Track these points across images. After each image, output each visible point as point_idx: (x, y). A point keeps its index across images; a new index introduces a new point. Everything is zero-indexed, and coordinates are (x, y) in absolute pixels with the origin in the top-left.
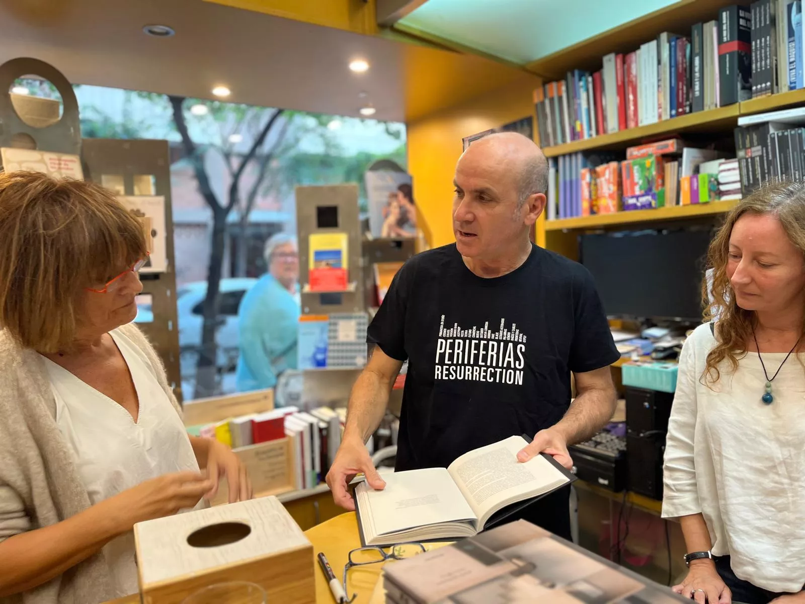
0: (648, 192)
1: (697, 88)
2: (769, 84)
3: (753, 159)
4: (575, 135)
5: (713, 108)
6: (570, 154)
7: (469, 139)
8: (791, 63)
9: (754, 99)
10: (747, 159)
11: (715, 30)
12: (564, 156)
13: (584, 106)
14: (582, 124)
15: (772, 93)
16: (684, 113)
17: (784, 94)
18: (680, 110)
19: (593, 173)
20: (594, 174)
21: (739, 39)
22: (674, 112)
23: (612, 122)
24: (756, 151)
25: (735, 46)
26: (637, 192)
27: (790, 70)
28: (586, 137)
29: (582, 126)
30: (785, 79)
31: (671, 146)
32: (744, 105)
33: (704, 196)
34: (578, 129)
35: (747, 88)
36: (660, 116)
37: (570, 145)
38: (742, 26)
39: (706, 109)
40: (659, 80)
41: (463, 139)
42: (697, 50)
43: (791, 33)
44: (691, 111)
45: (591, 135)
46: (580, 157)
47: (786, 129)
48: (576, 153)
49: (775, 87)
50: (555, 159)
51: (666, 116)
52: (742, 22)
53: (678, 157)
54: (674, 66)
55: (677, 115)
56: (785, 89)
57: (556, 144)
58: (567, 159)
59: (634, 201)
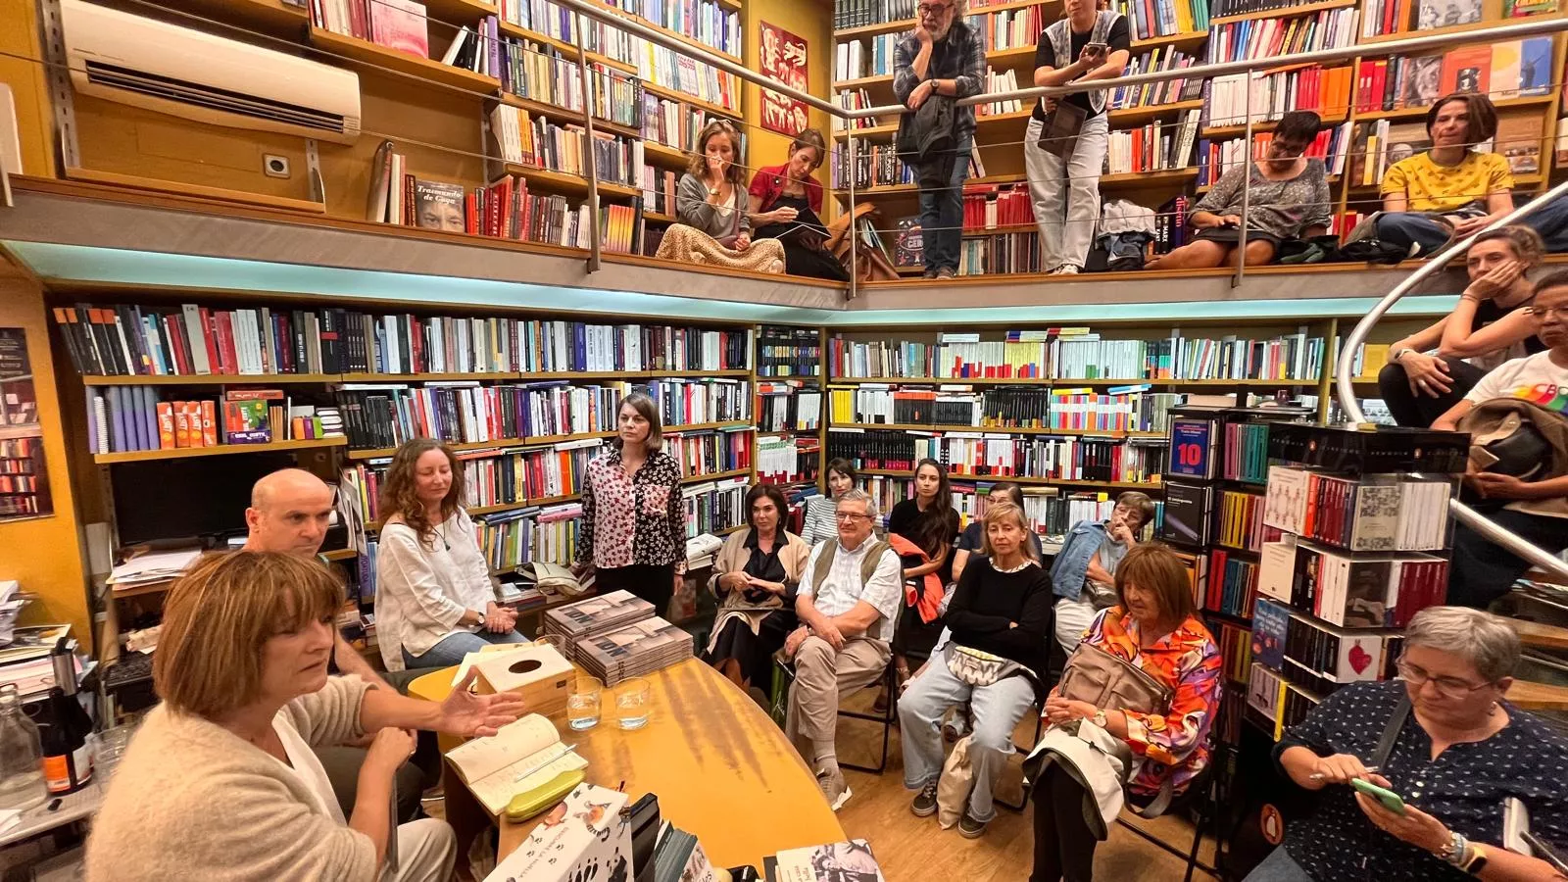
0: (259, 429)
1: (302, 356)
2: (362, 367)
3: (354, 411)
4: (140, 368)
5: (316, 374)
6: (131, 387)
8: (378, 357)
9: (352, 374)
10: (349, 411)
11: (316, 319)
12: (120, 387)
13: (155, 341)
14: (153, 357)
15: (364, 373)
16: (290, 372)
17: (374, 375)
18: (288, 370)
20: (177, 409)
21: (338, 333)
22: (282, 370)
23: (202, 364)
24: (356, 407)
25: (334, 336)
26: (246, 428)
27: (378, 361)
28: (161, 373)
29: (151, 360)
30: (376, 365)
31: (279, 394)
32: (346, 377)
33: (318, 434)
34: (147, 364)
35: (345, 365)
36: (266, 371)
37: (134, 379)
38: (340, 324)
39: (311, 373)
40: (261, 343)
42: (299, 329)
43: (377, 339)
44: (297, 373)
45: (173, 373)
46: (148, 392)
47: (377, 396)
48: (142, 387)
49: (366, 370)
51: (275, 370)
52: (339, 322)
53: (282, 403)
54: (278, 335)
55: (284, 372)
56: (376, 372)
57: (109, 374)
58: (125, 391)
59: (244, 436)
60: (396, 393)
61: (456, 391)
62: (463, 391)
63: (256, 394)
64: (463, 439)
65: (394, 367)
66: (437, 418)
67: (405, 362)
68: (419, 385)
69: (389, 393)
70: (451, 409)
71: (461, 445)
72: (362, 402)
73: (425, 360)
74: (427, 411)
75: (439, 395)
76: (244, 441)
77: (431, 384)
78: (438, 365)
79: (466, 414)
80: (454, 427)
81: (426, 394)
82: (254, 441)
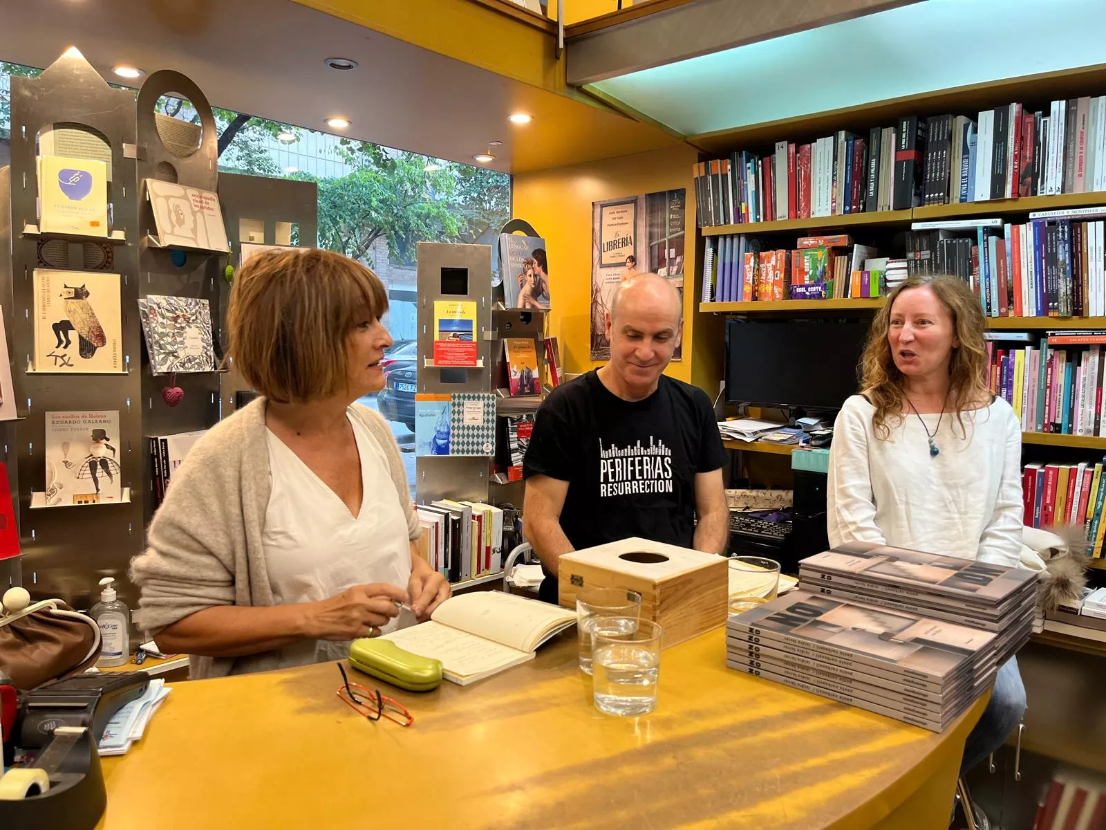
0: (819, 282)
1: (872, 187)
2: (941, 194)
3: (922, 261)
4: (739, 217)
5: (886, 209)
6: (732, 236)
7: (601, 203)
8: (963, 178)
9: (926, 206)
10: (916, 261)
11: (894, 136)
12: (725, 236)
13: (751, 187)
14: (749, 205)
15: (944, 203)
16: (858, 211)
17: (955, 206)
18: (854, 207)
19: (757, 257)
20: (758, 260)
21: (916, 148)
22: (847, 208)
23: (782, 208)
24: (925, 254)
25: (912, 155)
26: (807, 282)
27: (962, 184)
28: (751, 221)
29: (747, 208)
30: (957, 190)
31: (842, 240)
32: (918, 211)
33: (874, 291)
34: (744, 212)
35: (920, 195)
36: (833, 211)
37: (732, 227)
38: (919, 136)
39: (879, 210)
40: (833, 176)
41: (593, 203)
42: (874, 152)
43: (965, 150)
44: (864, 210)
45: (758, 220)
46: (743, 240)
47: (954, 238)
48: (739, 235)
49: (946, 198)
50: (715, 240)
51: (840, 211)
52: (919, 132)
53: (847, 251)
54: (850, 164)
55: (851, 211)
56: (957, 201)
57: (718, 224)
58: (728, 240)
59: (803, 290)
60: (980, 232)
61: (1076, 225)
62: (1091, 225)
63: (821, 240)
64: (1078, 306)
65: (982, 190)
66: (1039, 271)
67: (998, 181)
68: (1019, 218)
69: (972, 234)
70: (1063, 255)
71: (1076, 322)
72: (932, 248)
73: (1031, 175)
74: (1023, 260)
75: (1045, 231)
76: (803, 296)
77: (1039, 215)
78: (1052, 182)
79: (1091, 265)
80: (1064, 286)
81: (1027, 232)
82: (812, 296)
